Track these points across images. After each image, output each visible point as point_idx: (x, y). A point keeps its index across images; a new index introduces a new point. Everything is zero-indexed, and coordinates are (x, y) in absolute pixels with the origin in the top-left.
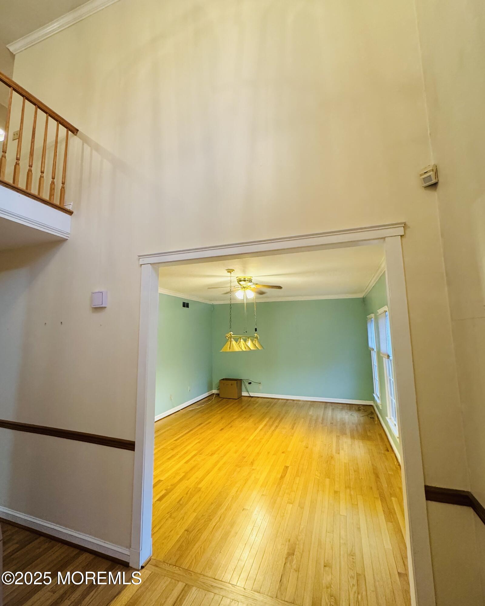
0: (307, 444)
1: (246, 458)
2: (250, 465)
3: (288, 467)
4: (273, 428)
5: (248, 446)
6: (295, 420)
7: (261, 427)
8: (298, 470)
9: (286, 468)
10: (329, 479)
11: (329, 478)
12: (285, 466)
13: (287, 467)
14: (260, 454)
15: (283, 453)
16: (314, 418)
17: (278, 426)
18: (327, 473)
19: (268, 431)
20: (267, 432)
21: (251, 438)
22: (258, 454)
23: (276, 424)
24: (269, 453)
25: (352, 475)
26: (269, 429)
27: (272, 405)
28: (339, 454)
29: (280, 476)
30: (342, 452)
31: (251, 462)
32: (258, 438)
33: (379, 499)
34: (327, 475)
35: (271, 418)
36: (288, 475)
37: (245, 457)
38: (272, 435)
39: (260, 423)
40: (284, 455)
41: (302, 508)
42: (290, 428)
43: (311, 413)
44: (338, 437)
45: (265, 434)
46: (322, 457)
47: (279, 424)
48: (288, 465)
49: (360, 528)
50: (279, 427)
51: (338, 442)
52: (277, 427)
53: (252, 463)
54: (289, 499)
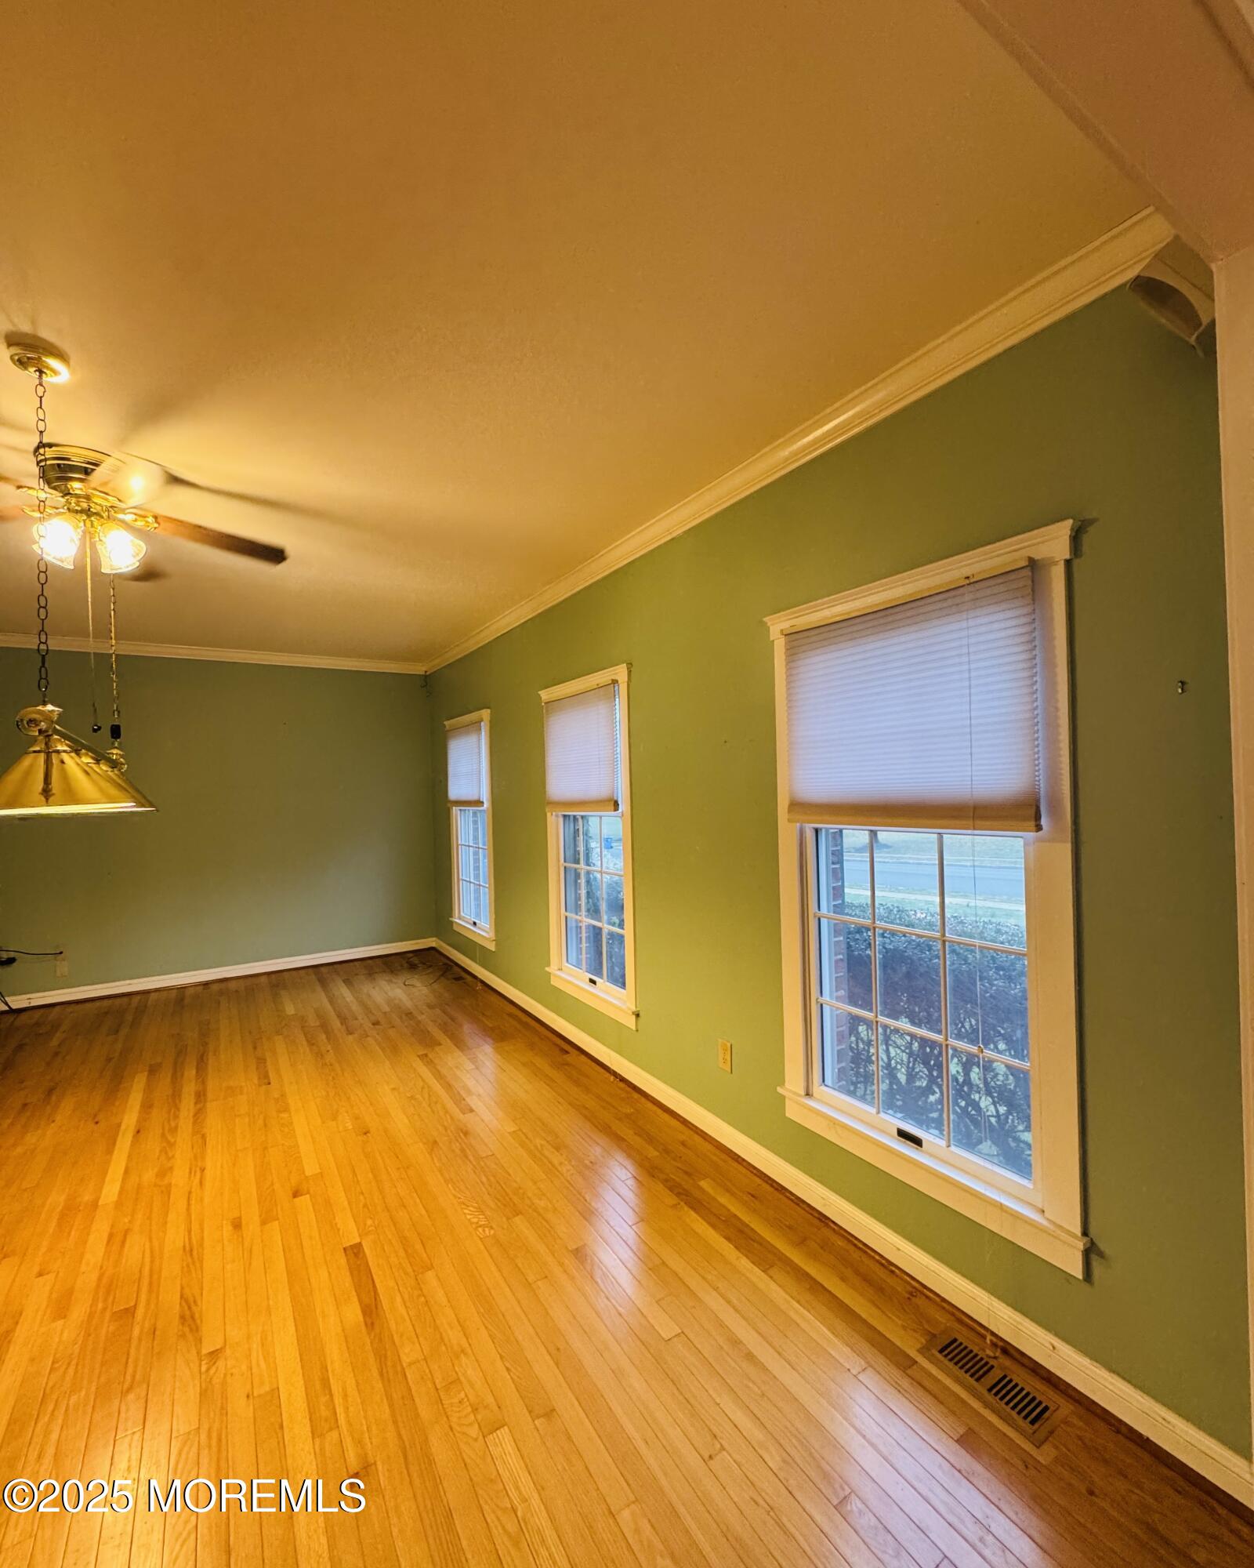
0: (357, 1118)
1: (140, 1312)
2: (183, 1336)
3: (360, 1244)
4: (187, 1105)
5: (117, 1239)
6: (255, 1048)
7: (130, 1119)
8: (404, 1241)
9: (356, 1255)
10: (520, 1216)
11: (518, 1213)
12: (345, 1249)
13: (355, 1252)
14: (201, 1245)
15: (296, 1194)
16: (313, 1021)
17: (205, 1091)
18: (498, 1200)
19: (176, 1127)
20: (174, 1130)
21: (111, 1191)
22: (191, 1253)
23: (189, 1089)
24: (237, 1225)
25: (561, 1164)
26: (176, 1117)
27: (129, 1018)
28: (472, 1111)
29: (359, 1312)
30: (473, 1102)
31: (182, 1318)
32: (149, 1176)
33: (682, 1203)
34: (505, 1205)
35: (153, 1070)
36: (384, 1284)
37: (130, 1312)
38: (203, 1137)
39: (117, 1103)
40: (304, 1201)
41: (550, 1413)
42: (256, 1081)
43: (290, 1010)
44: (423, 1057)
45: (172, 1145)
46: (435, 1142)
47: (203, 1082)
48: (358, 1240)
49: (750, 1351)
50: (210, 1095)
51: (439, 1076)
52: (200, 1096)
53: (190, 1321)
54: (475, 1410)
